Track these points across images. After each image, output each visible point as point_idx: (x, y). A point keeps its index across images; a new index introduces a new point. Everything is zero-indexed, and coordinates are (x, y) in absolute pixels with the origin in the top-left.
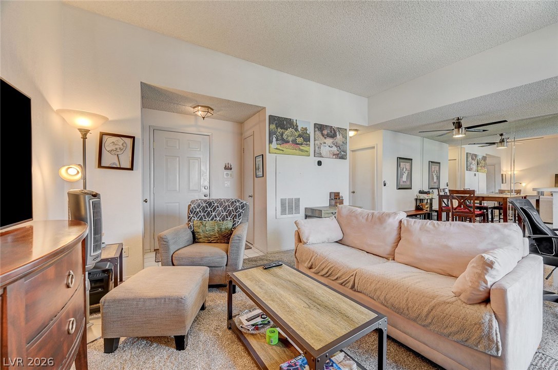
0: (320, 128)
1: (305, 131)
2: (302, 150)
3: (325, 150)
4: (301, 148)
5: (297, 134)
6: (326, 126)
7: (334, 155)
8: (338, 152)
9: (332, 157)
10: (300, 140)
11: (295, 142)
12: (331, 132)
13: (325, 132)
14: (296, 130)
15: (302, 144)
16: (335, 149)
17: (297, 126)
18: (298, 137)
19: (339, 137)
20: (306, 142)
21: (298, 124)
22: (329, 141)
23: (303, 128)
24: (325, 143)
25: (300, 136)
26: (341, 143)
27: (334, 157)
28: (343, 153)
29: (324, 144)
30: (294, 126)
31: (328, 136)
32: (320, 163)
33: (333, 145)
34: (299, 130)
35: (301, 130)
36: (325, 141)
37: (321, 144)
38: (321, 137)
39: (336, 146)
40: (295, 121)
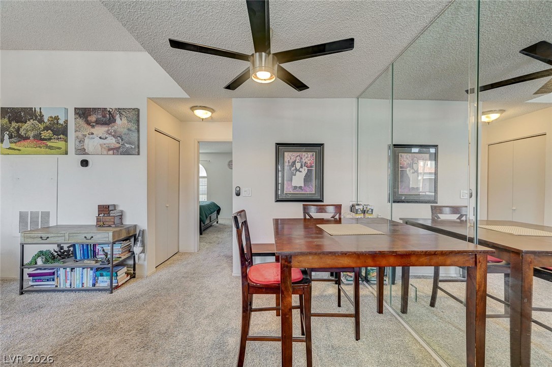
0: (83, 113)
1: (55, 121)
2: (51, 148)
3: (92, 144)
4: (49, 144)
5: (41, 126)
6: (94, 109)
7: (109, 150)
8: (118, 145)
9: (105, 153)
10: (46, 134)
11: (38, 138)
12: (104, 116)
13: (93, 118)
14: (41, 121)
15: (50, 139)
16: (111, 141)
17: (42, 116)
18: (43, 130)
19: (121, 123)
20: (58, 135)
21: (43, 113)
22: (100, 130)
23: (51, 117)
24: (92, 134)
25: (46, 128)
26: (125, 131)
27: (111, 152)
28: (127, 146)
29: (91, 136)
30: (36, 117)
31: (98, 122)
32: (85, 163)
33: (107, 136)
34: (46, 120)
35: (48, 120)
36: (93, 130)
37: (85, 136)
38: (86, 126)
39: (114, 136)
40: (38, 110)
